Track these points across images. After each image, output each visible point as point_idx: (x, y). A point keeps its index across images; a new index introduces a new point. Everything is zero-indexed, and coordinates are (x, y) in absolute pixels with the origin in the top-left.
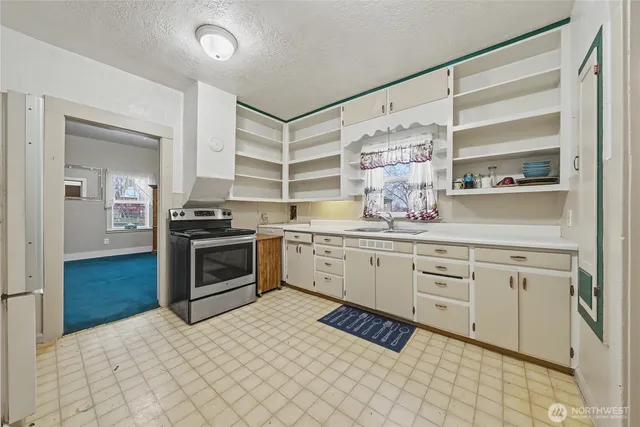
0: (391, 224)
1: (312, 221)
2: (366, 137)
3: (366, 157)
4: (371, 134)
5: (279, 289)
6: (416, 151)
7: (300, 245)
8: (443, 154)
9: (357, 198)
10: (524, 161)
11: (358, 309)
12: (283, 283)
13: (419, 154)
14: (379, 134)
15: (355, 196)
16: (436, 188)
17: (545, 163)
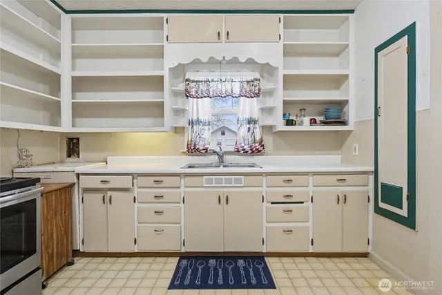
0: (221, 157)
1: (109, 159)
2: (196, 63)
3: (192, 85)
4: (205, 60)
5: (71, 264)
6: (245, 86)
7: (109, 193)
8: (270, 93)
9: (178, 130)
10: (326, 106)
11: (204, 257)
12: (77, 253)
13: (248, 89)
14: (212, 61)
15: (176, 128)
16: (261, 123)
17: (339, 109)
